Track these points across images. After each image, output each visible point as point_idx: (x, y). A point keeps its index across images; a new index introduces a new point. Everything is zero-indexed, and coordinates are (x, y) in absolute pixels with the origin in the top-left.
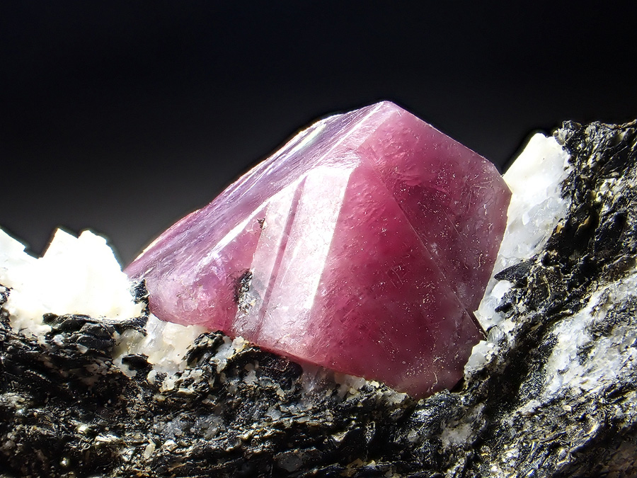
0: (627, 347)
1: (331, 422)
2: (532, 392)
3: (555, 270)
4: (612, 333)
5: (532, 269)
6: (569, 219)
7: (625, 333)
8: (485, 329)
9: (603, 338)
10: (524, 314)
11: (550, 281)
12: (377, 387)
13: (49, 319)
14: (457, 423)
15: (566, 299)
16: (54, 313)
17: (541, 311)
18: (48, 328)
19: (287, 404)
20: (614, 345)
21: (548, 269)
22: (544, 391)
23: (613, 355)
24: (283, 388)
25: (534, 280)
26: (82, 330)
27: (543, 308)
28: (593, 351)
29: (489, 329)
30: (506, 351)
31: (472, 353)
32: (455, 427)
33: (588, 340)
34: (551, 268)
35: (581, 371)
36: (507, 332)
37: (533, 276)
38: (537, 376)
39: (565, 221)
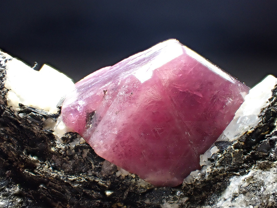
0: (250, 205)
1: (108, 186)
2: (211, 202)
3: (239, 152)
4: (246, 195)
5: (229, 147)
6: (256, 129)
7: (252, 198)
8: (201, 165)
9: (242, 195)
10: (217, 167)
11: (234, 157)
12: (134, 177)
13: (21, 106)
14: (172, 202)
15: (241, 167)
16: (23, 104)
17: (226, 168)
18: (19, 109)
19: (95, 171)
20: (245, 201)
21: (235, 150)
22: (215, 204)
23: (243, 205)
24: (95, 164)
25: (226, 153)
26: (29, 114)
27: (228, 167)
28: (237, 198)
29: (203, 166)
30: (202, 180)
31: (190, 174)
32: (171, 203)
33: (237, 192)
34: (238, 150)
35: (230, 204)
36: (207, 172)
37: (226, 151)
38: (215, 196)
39: (253, 130)
